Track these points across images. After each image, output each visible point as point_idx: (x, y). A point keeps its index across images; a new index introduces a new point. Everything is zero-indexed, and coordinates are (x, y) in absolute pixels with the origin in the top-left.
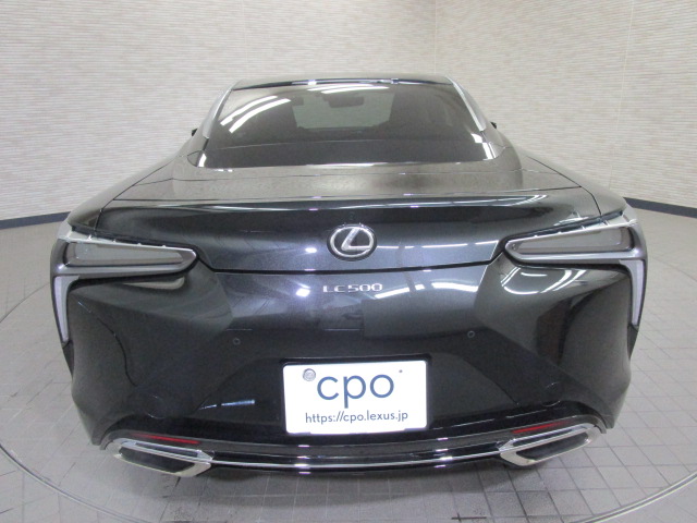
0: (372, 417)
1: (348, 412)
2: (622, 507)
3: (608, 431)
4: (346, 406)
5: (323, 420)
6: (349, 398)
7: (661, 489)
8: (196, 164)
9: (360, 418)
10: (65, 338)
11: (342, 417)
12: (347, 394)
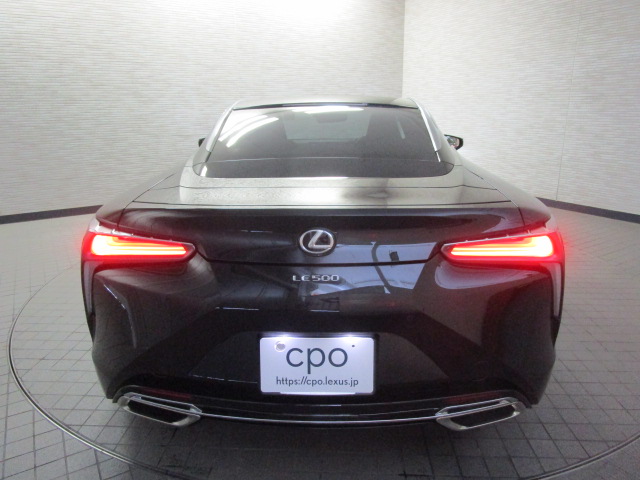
0: (329, 382)
1: (310, 377)
2: (545, 473)
3: (534, 406)
4: (309, 372)
5: (290, 383)
6: (312, 366)
7: (582, 460)
8: (199, 175)
9: (319, 382)
10: (90, 310)
11: (305, 381)
12: (309, 362)
